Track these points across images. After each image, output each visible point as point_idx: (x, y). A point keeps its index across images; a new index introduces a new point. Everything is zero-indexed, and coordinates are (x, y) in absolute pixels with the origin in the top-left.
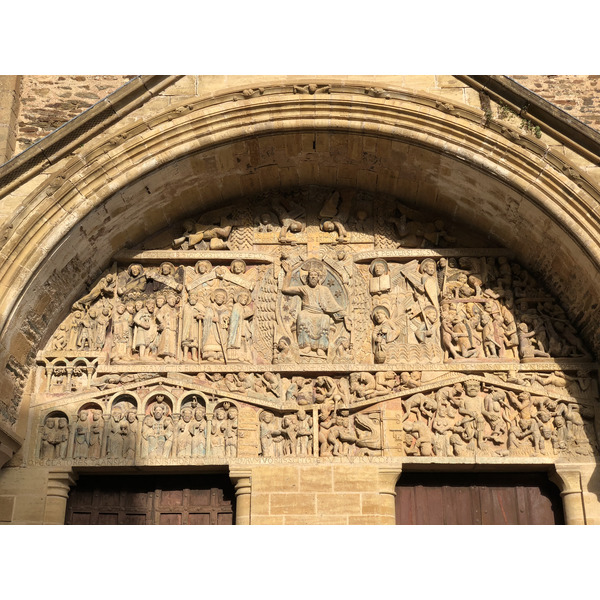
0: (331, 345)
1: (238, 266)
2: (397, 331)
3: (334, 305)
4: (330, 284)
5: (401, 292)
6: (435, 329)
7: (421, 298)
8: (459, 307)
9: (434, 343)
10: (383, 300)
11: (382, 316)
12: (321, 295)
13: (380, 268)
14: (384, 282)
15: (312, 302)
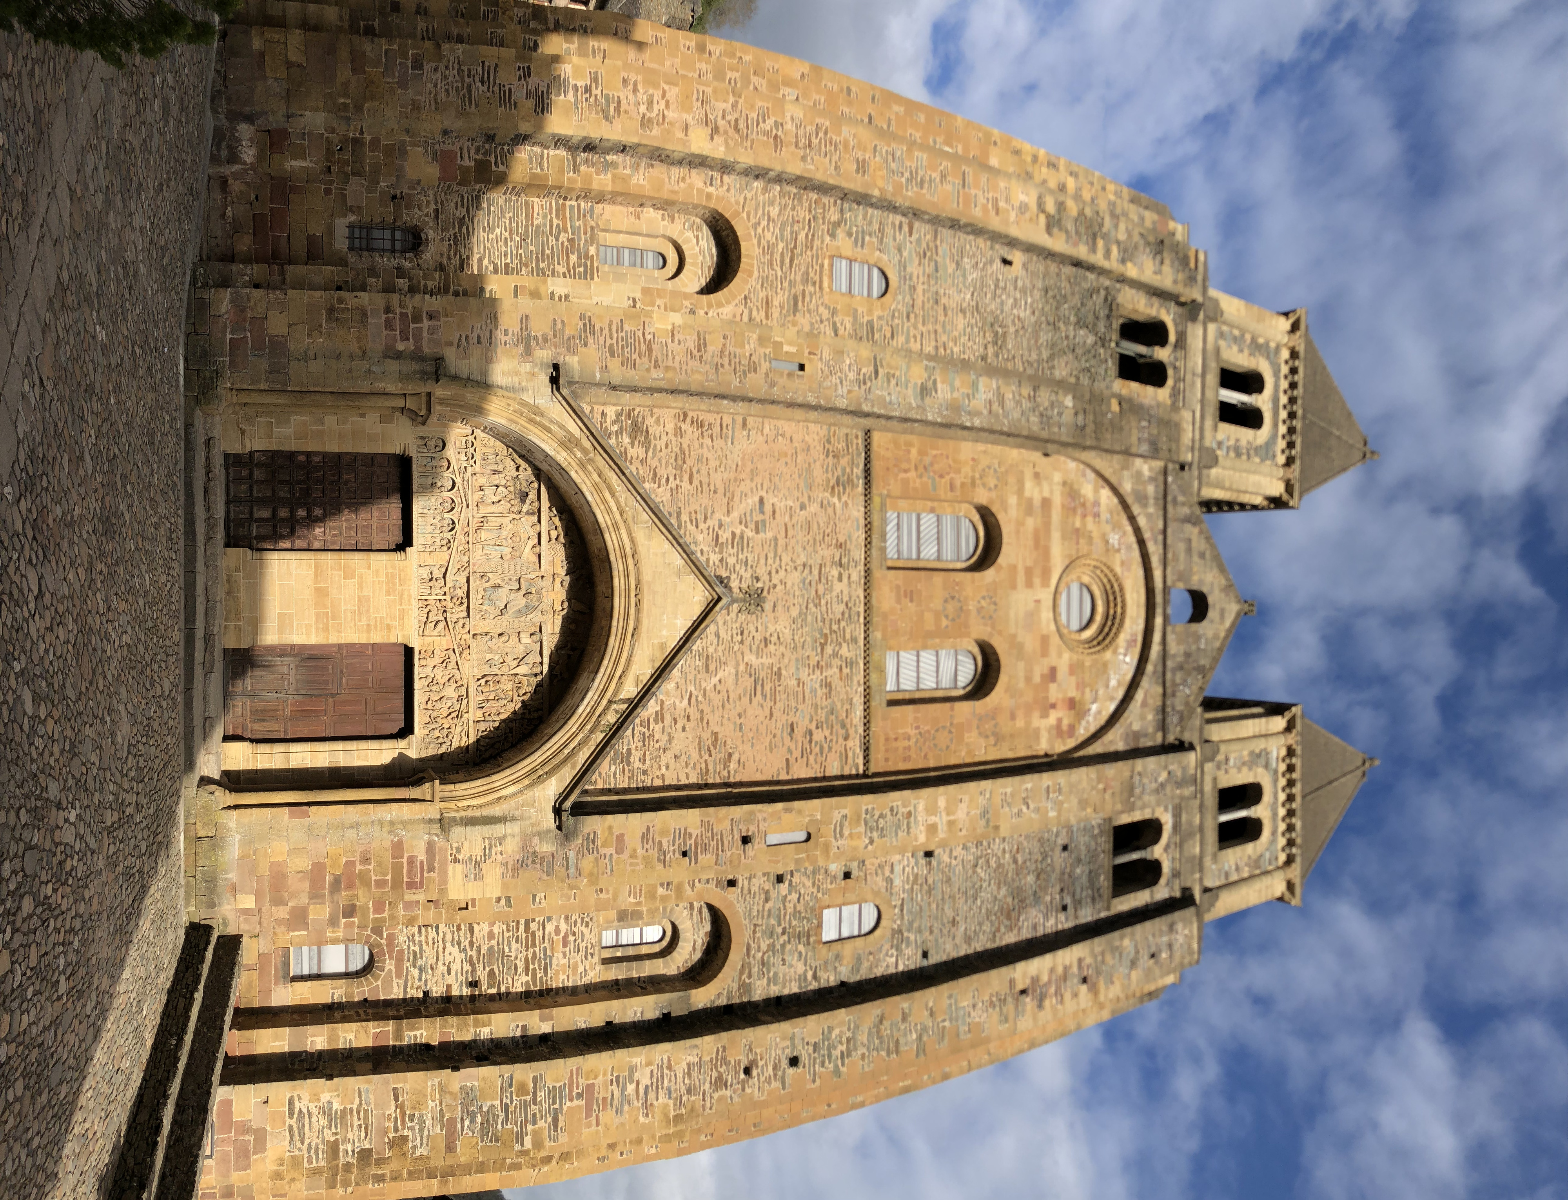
0: (484, 608)
1: (537, 550)
2: (495, 648)
3: (511, 610)
4: (527, 607)
5: (520, 651)
6: (495, 670)
7: (515, 663)
8: (509, 686)
9: (486, 670)
10: (514, 639)
11: (503, 638)
12: (519, 601)
13: (536, 638)
14: (526, 640)
15: (513, 596)
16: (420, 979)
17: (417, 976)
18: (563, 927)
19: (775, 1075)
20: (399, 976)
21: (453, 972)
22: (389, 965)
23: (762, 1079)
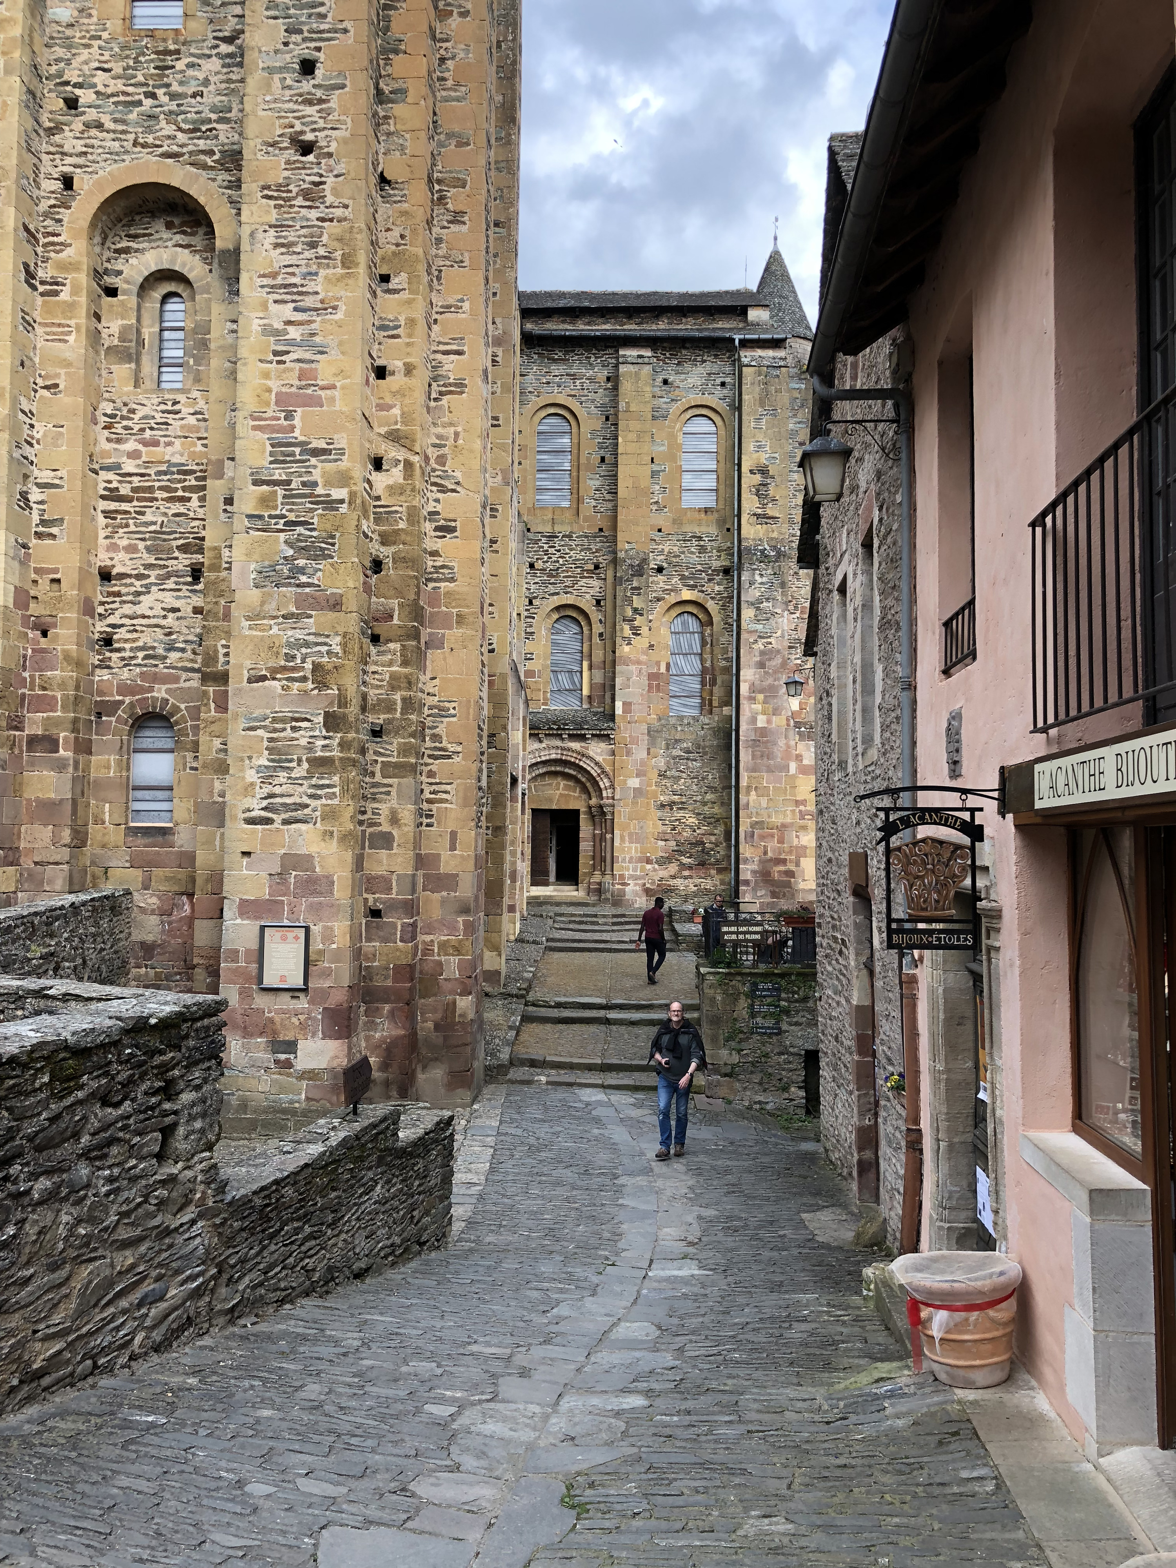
16: (183, 650)
17: (179, 655)
18: (131, 445)
19: (321, 101)
20: (176, 680)
21: (177, 604)
22: (160, 692)
23: (321, 124)
